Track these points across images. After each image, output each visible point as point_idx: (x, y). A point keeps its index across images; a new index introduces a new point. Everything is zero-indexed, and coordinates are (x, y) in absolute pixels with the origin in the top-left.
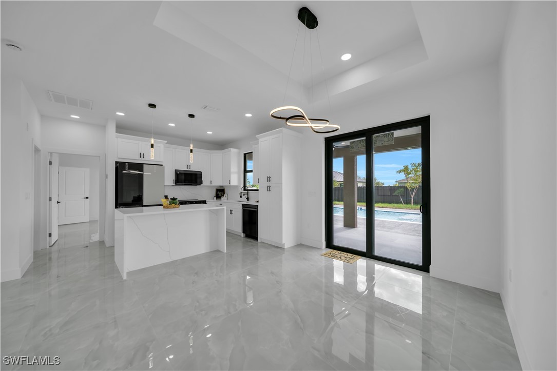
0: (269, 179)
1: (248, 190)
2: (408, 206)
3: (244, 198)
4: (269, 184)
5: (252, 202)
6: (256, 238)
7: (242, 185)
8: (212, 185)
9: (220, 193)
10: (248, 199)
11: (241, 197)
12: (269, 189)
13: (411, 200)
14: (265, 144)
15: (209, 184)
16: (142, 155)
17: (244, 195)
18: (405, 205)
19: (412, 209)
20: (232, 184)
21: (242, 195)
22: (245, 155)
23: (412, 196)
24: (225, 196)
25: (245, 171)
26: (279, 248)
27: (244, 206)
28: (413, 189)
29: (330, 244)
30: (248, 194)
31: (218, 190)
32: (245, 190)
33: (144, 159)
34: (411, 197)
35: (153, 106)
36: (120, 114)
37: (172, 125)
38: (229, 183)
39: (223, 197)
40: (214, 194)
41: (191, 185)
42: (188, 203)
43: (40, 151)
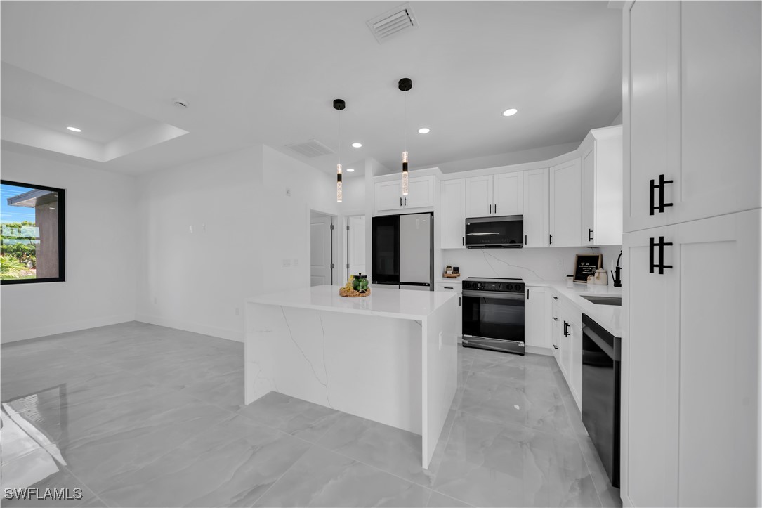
8: (558, 244)
9: (587, 266)
11: (617, 283)
15: (547, 244)
16: (403, 202)
27: (586, 321)
31: (581, 259)
33: (405, 207)
35: (339, 104)
36: (357, 145)
37: (424, 131)
38: (590, 239)
39: (591, 278)
40: (571, 268)
41: (500, 247)
42: (479, 286)
43: (337, 216)
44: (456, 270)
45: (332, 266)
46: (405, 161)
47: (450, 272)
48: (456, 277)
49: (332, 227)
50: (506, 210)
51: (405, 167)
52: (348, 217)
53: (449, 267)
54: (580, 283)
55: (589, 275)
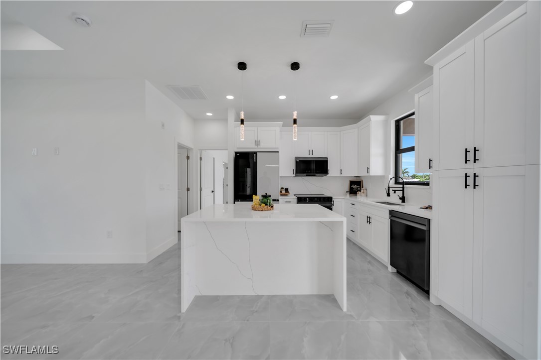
0: (472, 155)
1: (403, 183)
3: (395, 198)
4: (469, 168)
5: (412, 208)
7: (392, 174)
8: (344, 174)
9: (355, 186)
10: (403, 199)
11: (388, 195)
12: (471, 181)
15: (338, 174)
16: (257, 143)
17: (395, 191)
20: (372, 173)
21: (391, 192)
22: (398, 123)
24: (362, 191)
25: (398, 150)
27: (392, 213)
30: (403, 191)
31: (352, 183)
32: (396, 182)
33: (259, 147)
35: (242, 66)
36: (230, 97)
37: (282, 97)
38: (368, 172)
39: (359, 192)
40: (347, 188)
41: (315, 175)
42: (308, 200)
43: (192, 149)
44: (287, 190)
45: (188, 190)
46: (295, 117)
47: (284, 192)
48: (287, 195)
49: (188, 158)
50: (318, 154)
51: (295, 121)
52: (201, 150)
53: (282, 188)
54: (353, 196)
55: (358, 191)
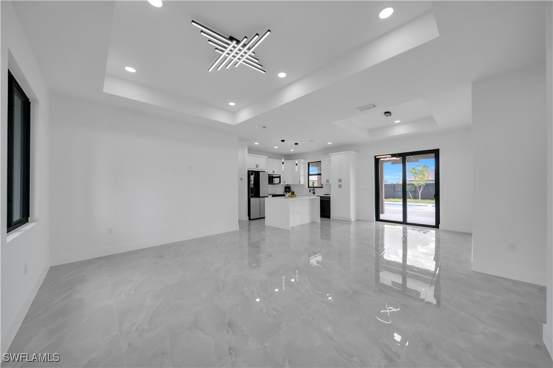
0: (340, 181)
2: (417, 200)
4: (340, 183)
5: (326, 195)
6: (329, 217)
7: (307, 184)
9: (287, 189)
10: (314, 193)
12: (340, 186)
13: (418, 195)
14: (337, 159)
15: (284, 183)
16: (257, 166)
17: (312, 190)
18: (414, 200)
19: (420, 202)
22: (309, 163)
23: (420, 193)
25: (309, 175)
26: (347, 222)
28: (420, 187)
29: (378, 219)
30: (314, 190)
31: (286, 187)
32: (308, 187)
33: (261, 168)
34: (418, 193)
38: (300, 183)
40: (284, 190)
